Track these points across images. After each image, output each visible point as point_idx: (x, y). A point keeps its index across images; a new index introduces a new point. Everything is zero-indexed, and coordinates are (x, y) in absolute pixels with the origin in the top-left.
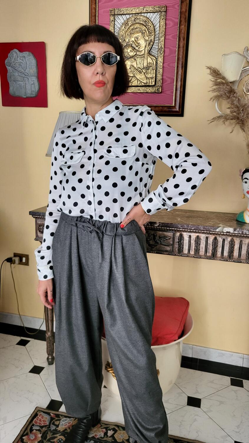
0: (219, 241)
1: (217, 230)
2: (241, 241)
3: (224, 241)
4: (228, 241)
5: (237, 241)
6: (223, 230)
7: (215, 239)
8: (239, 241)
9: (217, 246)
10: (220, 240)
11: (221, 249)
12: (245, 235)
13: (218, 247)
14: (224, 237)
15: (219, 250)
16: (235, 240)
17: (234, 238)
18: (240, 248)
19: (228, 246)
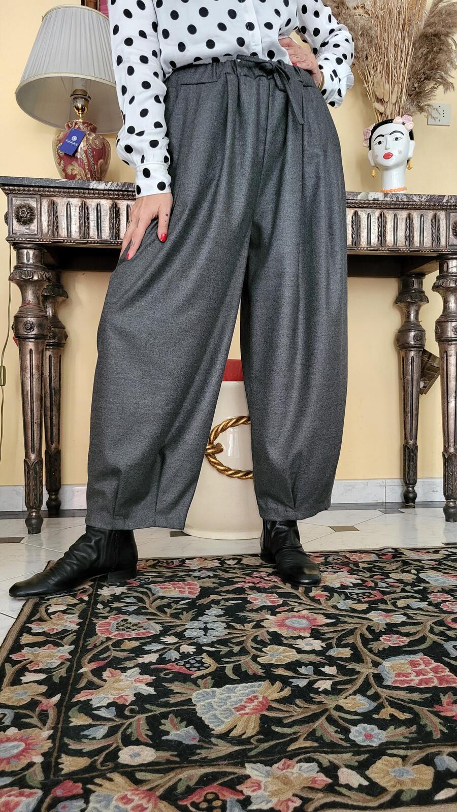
0: (362, 217)
1: (359, 197)
2: (395, 215)
3: (369, 216)
4: (377, 218)
5: (389, 215)
6: (367, 197)
7: (356, 213)
8: (393, 215)
9: (360, 226)
10: (363, 215)
11: (366, 231)
12: (402, 203)
13: (362, 229)
14: (369, 211)
15: (364, 234)
16: (387, 215)
17: (385, 211)
18: (395, 228)
19: (377, 225)
